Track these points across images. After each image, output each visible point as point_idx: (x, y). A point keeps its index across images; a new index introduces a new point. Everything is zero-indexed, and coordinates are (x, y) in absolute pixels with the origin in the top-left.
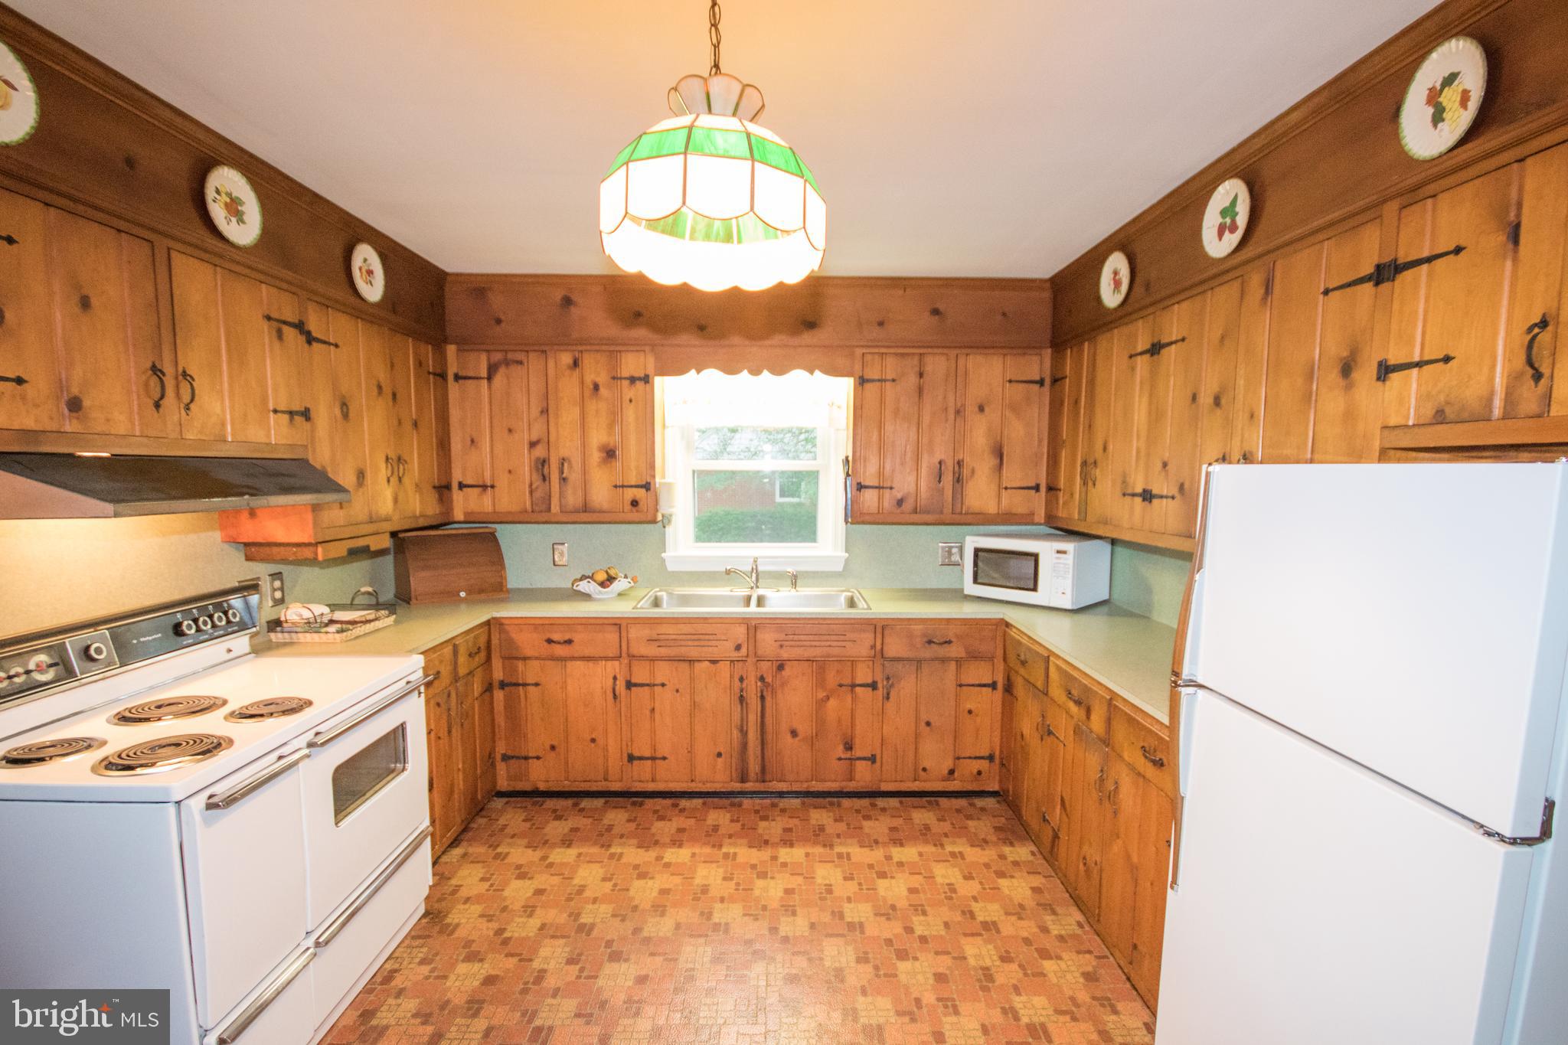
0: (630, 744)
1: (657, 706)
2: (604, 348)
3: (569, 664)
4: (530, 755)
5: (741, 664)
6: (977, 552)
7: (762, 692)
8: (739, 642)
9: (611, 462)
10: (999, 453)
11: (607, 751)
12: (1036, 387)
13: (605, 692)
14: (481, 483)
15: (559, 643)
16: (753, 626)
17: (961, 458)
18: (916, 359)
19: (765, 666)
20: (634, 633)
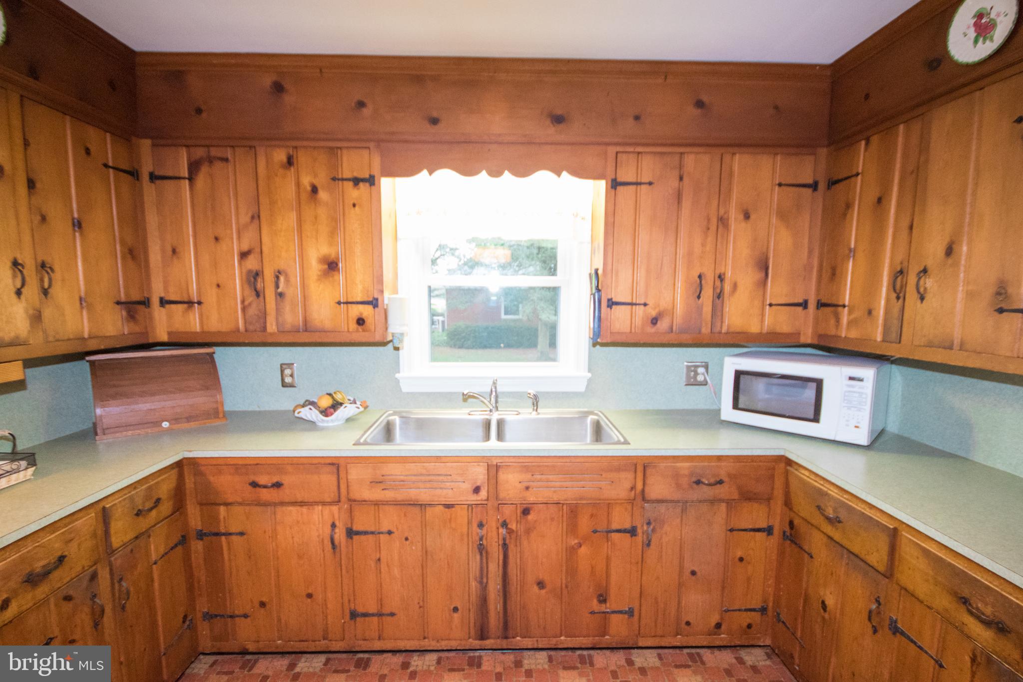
0: (352, 599)
1: (384, 555)
2: (322, 144)
3: (279, 509)
4: (237, 612)
5: (479, 508)
6: (739, 374)
7: (504, 539)
8: (478, 484)
9: (333, 276)
10: (763, 266)
11: (327, 608)
12: (809, 191)
13: (323, 541)
14: (186, 300)
15: (265, 487)
16: (494, 467)
17: (722, 271)
18: (677, 158)
19: (507, 511)
20: (355, 474)
